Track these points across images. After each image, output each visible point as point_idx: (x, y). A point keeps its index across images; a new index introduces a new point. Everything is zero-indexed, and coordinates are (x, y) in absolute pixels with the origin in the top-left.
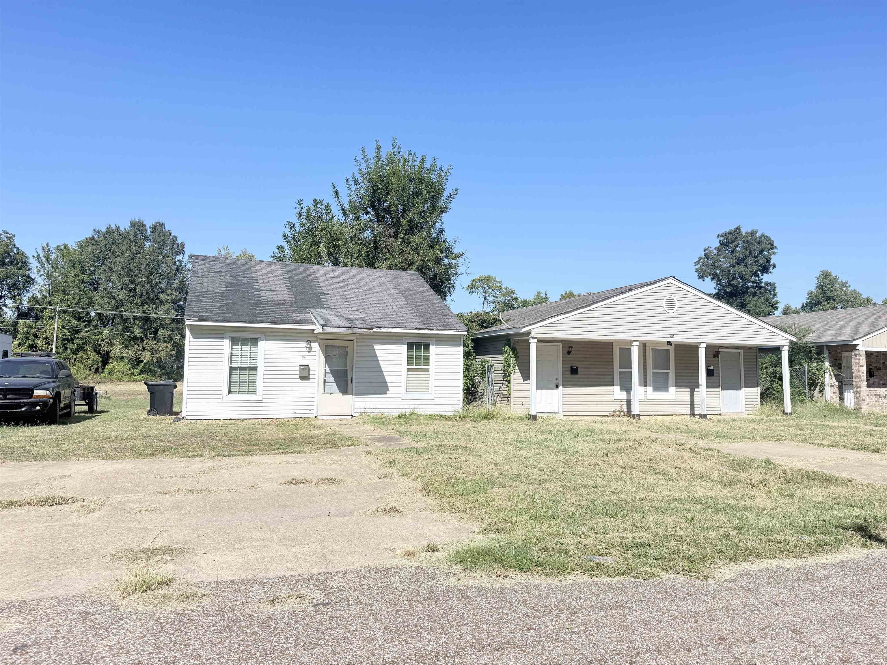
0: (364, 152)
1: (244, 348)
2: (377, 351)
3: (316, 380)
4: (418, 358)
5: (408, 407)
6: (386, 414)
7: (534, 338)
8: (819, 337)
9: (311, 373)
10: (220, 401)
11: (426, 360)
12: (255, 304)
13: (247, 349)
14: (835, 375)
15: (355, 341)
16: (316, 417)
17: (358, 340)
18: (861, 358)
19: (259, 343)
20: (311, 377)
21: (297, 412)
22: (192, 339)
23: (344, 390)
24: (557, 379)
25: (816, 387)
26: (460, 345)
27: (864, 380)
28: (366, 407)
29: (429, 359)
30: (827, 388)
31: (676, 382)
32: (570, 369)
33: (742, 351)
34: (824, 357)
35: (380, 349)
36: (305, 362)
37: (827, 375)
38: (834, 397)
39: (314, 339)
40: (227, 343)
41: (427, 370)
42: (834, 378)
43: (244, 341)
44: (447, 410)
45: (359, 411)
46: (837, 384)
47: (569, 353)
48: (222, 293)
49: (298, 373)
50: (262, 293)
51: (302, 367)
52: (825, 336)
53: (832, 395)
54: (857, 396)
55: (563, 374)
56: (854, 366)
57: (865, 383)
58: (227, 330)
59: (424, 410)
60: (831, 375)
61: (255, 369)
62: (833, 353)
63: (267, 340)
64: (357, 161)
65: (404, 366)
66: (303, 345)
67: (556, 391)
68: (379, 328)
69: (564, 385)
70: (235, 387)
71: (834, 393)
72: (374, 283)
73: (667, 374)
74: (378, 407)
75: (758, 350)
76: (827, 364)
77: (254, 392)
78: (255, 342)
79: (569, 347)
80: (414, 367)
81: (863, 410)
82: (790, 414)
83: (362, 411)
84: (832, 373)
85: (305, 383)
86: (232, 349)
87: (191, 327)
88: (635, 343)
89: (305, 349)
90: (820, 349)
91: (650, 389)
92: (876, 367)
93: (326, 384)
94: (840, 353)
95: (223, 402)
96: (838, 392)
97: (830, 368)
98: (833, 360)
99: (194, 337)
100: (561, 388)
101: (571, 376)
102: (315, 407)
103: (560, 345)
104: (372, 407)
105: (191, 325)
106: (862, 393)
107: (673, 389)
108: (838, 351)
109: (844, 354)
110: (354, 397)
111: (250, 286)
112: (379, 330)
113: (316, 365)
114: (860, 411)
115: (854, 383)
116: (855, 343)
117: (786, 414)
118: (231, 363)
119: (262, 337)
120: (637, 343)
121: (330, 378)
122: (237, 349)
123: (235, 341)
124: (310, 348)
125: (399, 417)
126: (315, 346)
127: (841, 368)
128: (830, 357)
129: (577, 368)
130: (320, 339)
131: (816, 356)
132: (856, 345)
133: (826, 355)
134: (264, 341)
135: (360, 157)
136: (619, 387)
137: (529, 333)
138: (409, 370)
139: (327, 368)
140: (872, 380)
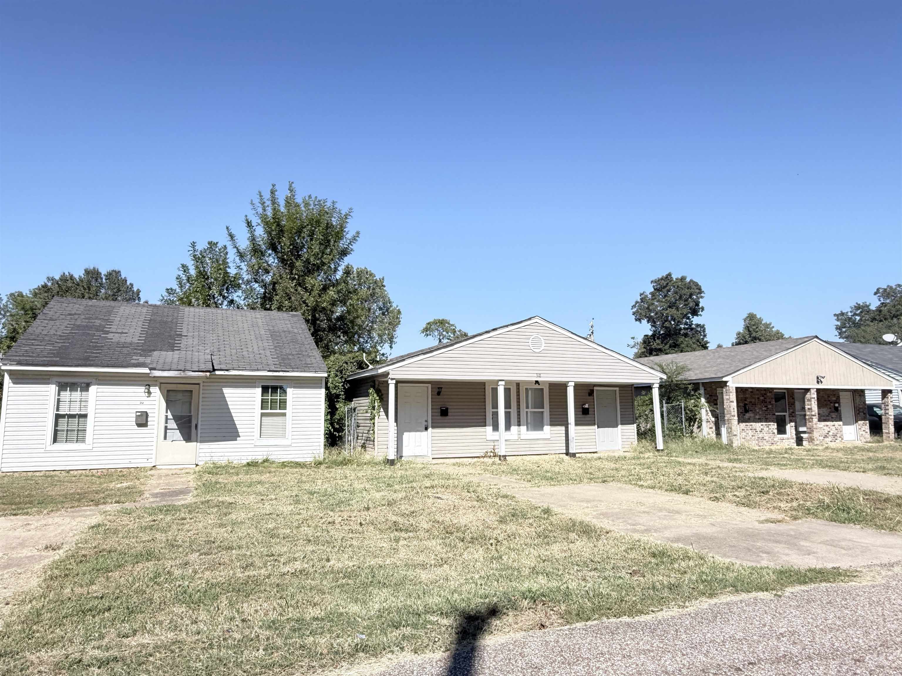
0: (261, 196)
1: (74, 393)
2: (226, 395)
3: (155, 427)
4: (273, 402)
5: (261, 453)
6: (235, 462)
7: (392, 379)
8: (696, 374)
9: (149, 419)
10: (42, 451)
11: (283, 404)
12: (96, 346)
13: (77, 395)
14: (710, 411)
15: (201, 385)
16: (154, 466)
17: (205, 384)
18: (731, 394)
19: (90, 388)
20: (149, 423)
21: (132, 461)
22: (11, 385)
23: (188, 438)
24: (426, 421)
25: (694, 423)
26: (321, 388)
27: (734, 416)
28: (213, 454)
29: (286, 402)
30: (704, 424)
31: (550, 421)
32: (439, 410)
33: (617, 389)
34: (699, 394)
35: (229, 393)
36: (143, 408)
37: (703, 412)
38: (711, 432)
39: (155, 383)
40: (53, 389)
41: (284, 415)
42: (710, 414)
43: (73, 387)
44: (305, 456)
45: (204, 459)
46: (713, 419)
47: (439, 394)
48: (64, 336)
49: (134, 419)
50: (110, 336)
51: (138, 414)
52: (701, 373)
53: (709, 430)
54: (730, 432)
55: (432, 416)
56: (725, 402)
57: (736, 418)
58: (53, 375)
59: (279, 457)
60: (707, 411)
61: (85, 416)
62: (709, 389)
63: (99, 384)
64: (252, 204)
65: (258, 411)
66: (142, 389)
67: (425, 433)
68: (227, 370)
69: (433, 427)
70: (62, 435)
71: (711, 428)
72: (246, 325)
73: (542, 413)
74: (226, 454)
75: (633, 389)
76: (703, 400)
77: (83, 441)
78: (86, 387)
79: (439, 388)
80: (269, 411)
81: (734, 445)
82: (662, 450)
83: (209, 459)
84: (708, 409)
85: (143, 430)
86: (59, 395)
87: (11, 373)
88: (500, 383)
89: (143, 394)
90: (696, 386)
91: (523, 428)
92: (751, 402)
93: (168, 431)
94: (716, 389)
95: (46, 452)
96: (714, 428)
97: (706, 404)
98: (708, 396)
99: (14, 383)
100: (430, 430)
101: (440, 417)
102: (153, 456)
103: (430, 385)
104: (220, 454)
105: (11, 370)
106: (733, 428)
107: (547, 428)
108: (714, 387)
109: (719, 390)
110: (198, 444)
111: (101, 329)
112: (226, 373)
113: (156, 411)
114: (732, 446)
115: (726, 418)
116: (724, 379)
117: (658, 450)
118: (58, 410)
119: (94, 381)
120: (503, 383)
121: (172, 424)
122: (66, 395)
123: (62, 387)
124: (149, 393)
125: (248, 464)
126: (155, 390)
127: (716, 404)
128: (705, 394)
129: (447, 409)
130: (161, 383)
131: (693, 393)
132: (726, 382)
133: (702, 391)
134: (97, 386)
135: (257, 201)
136: (491, 427)
137: (386, 374)
138: (263, 415)
139: (169, 414)
140: (747, 415)
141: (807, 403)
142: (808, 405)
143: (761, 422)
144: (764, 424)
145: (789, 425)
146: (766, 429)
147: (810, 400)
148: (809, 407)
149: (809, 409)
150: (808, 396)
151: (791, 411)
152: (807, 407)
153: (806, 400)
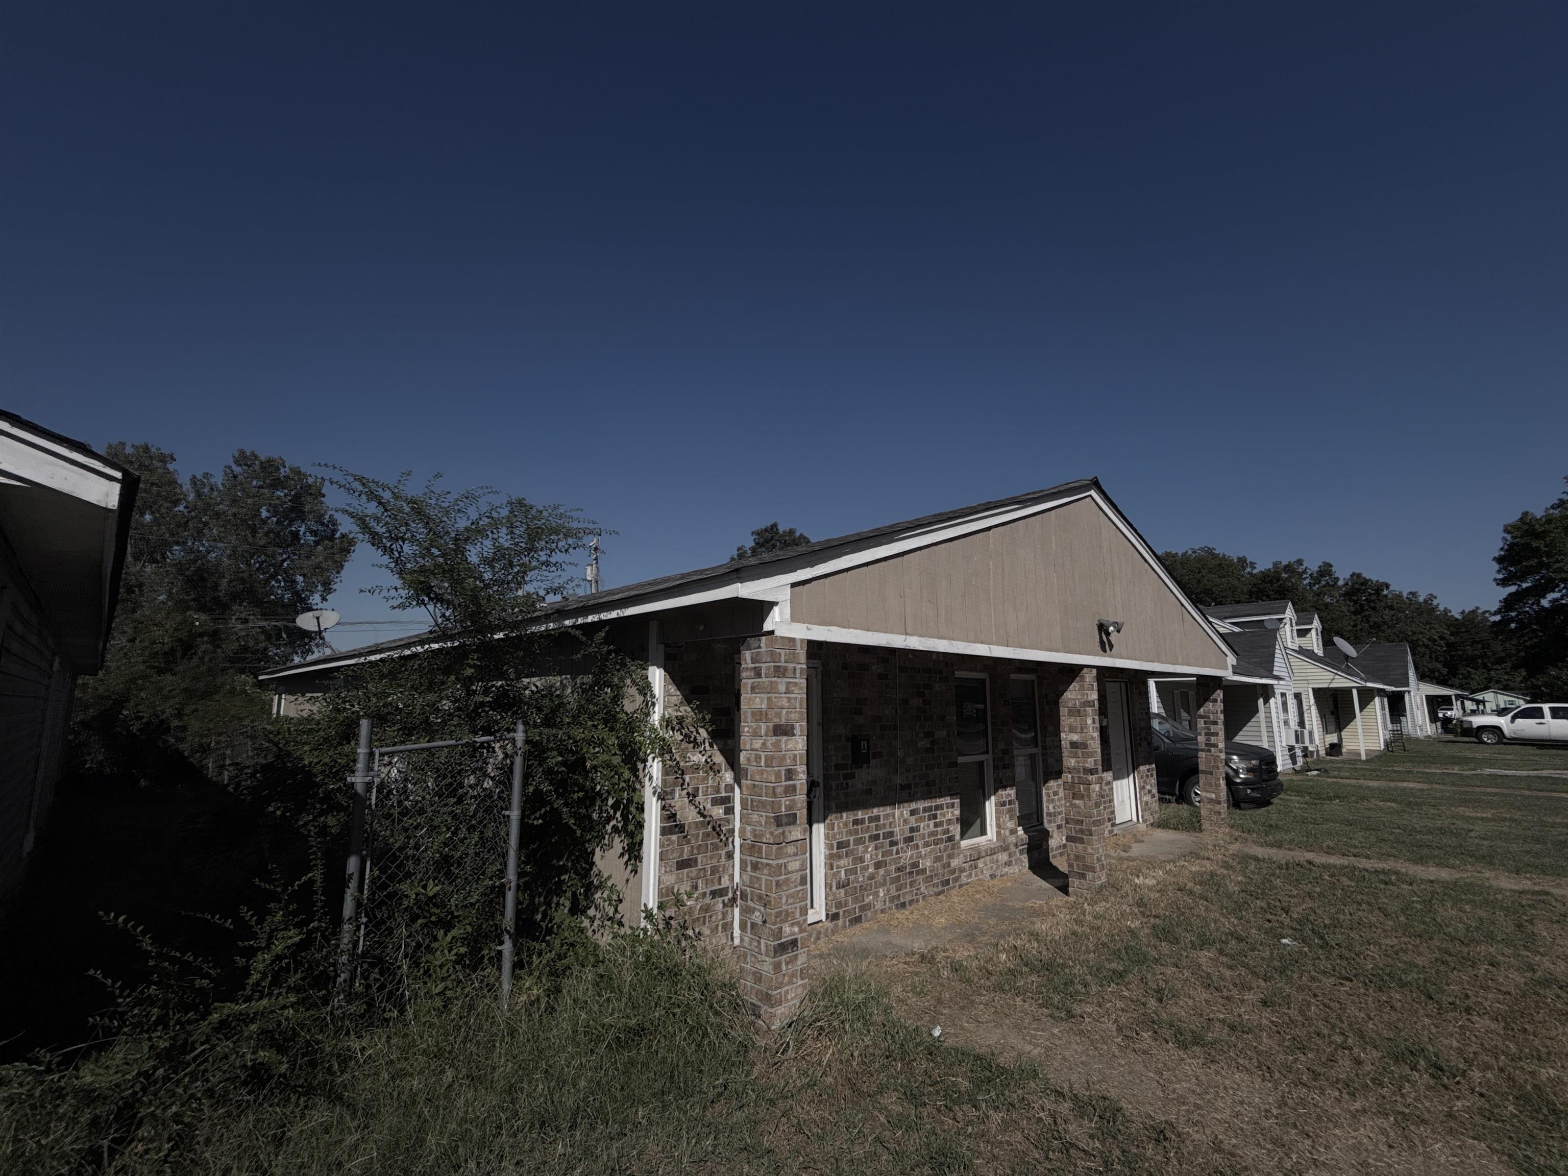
18: (781, 685)
132: (759, 609)
140: (864, 776)
141: (1066, 720)
142: (1072, 730)
143: (911, 799)
144: (921, 805)
145: (993, 798)
146: (927, 826)
147: (1075, 712)
148: (1075, 737)
149: (1074, 745)
150: (1072, 695)
151: (1002, 746)
152: (1067, 737)
153: (1064, 711)
